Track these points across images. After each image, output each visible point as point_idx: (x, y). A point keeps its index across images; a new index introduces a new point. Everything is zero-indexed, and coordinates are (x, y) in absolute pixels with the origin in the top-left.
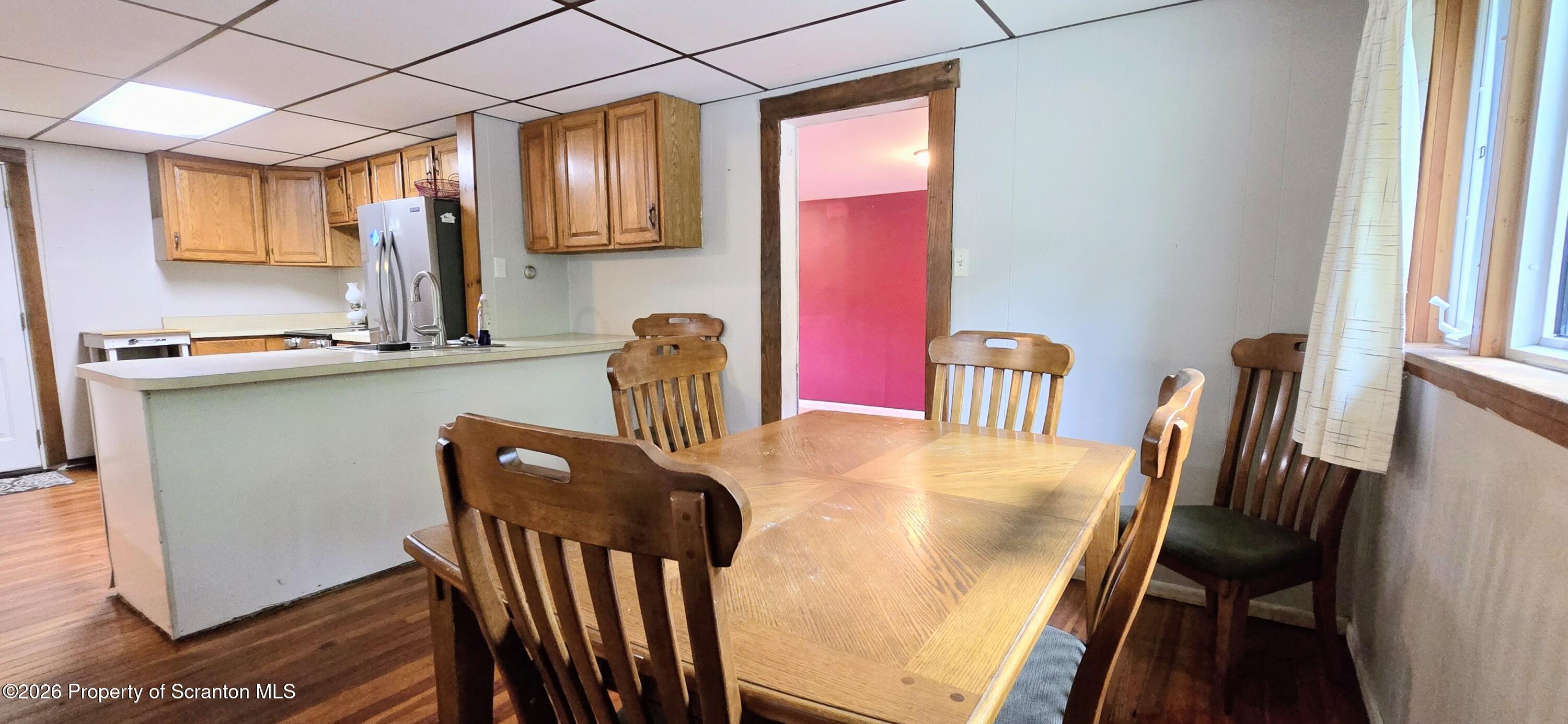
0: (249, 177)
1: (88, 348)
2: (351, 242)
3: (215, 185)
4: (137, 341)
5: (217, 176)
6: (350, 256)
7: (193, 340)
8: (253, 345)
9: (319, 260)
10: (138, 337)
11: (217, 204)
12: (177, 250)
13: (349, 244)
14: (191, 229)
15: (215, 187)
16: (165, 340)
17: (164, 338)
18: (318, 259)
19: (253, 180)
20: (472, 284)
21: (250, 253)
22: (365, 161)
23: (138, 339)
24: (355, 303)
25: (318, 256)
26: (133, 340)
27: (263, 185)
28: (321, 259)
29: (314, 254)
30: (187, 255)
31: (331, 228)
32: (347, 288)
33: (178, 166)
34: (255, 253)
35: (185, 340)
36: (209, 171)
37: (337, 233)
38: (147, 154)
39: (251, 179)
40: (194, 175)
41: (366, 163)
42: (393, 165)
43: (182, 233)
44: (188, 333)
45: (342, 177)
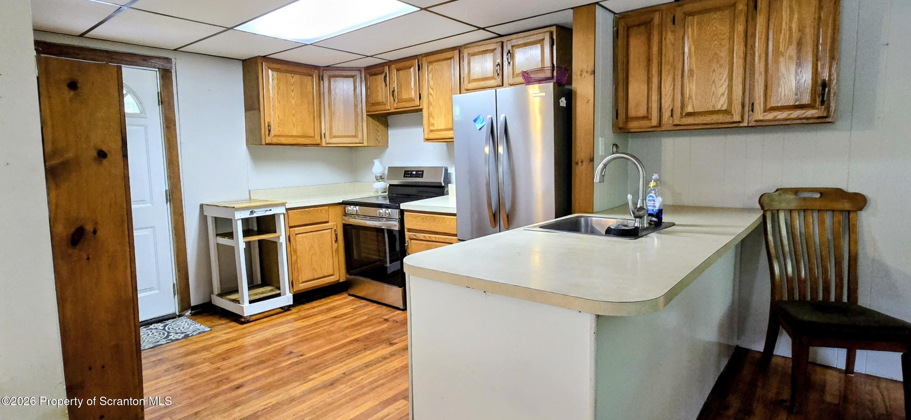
0: (311, 75)
1: (206, 216)
2: (378, 126)
3: (293, 83)
4: (255, 212)
5: (294, 76)
6: (378, 138)
7: (287, 210)
8: (321, 212)
9: (358, 142)
10: (255, 209)
11: (293, 98)
12: (269, 136)
13: (377, 128)
14: (278, 119)
15: (292, 85)
16: (270, 210)
17: (270, 209)
18: (357, 140)
19: (314, 78)
20: (582, 162)
21: (311, 137)
22: (415, 59)
23: (255, 210)
24: (379, 175)
25: (358, 138)
26: (252, 211)
27: (322, 82)
28: (360, 140)
29: (355, 136)
30: (275, 141)
31: (367, 115)
32: (373, 163)
33: (271, 69)
34: (313, 137)
35: (282, 210)
36: (291, 72)
37: (370, 119)
38: (244, 61)
39: (313, 78)
40: (281, 75)
41: (417, 60)
42: (450, 60)
43: (272, 122)
44: (284, 204)
45: (386, 73)
